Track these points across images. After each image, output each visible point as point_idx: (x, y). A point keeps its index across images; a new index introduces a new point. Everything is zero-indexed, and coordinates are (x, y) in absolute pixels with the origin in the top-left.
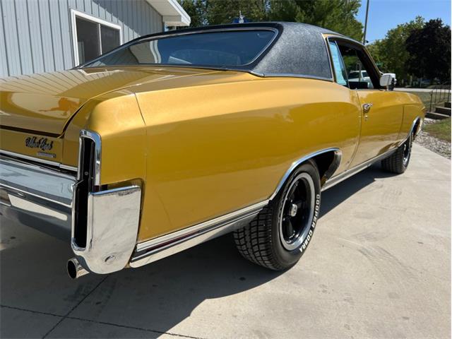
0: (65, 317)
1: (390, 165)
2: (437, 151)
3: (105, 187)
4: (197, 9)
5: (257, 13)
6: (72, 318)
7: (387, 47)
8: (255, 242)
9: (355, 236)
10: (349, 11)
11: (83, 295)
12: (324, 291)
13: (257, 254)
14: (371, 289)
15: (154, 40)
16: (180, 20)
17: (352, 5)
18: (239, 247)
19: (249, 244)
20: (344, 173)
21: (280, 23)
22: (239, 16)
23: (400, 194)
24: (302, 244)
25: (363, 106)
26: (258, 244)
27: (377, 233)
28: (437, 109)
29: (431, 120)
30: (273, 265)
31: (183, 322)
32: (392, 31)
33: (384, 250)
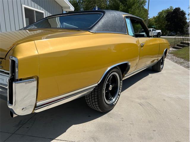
0: (13, 134)
1: (155, 68)
2: (176, 62)
3: (21, 80)
4: (79, 4)
5: (104, 5)
6: (16, 134)
7: (158, 19)
8: (93, 101)
9: (138, 98)
10: (142, 4)
11: (22, 124)
12: (122, 121)
13: (95, 106)
14: (141, 119)
15: (58, 17)
16: (70, 9)
17: (143, 2)
18: (87, 103)
19: (91, 102)
20: (133, 72)
21: (104, 10)
22: (96, 7)
23: (159, 80)
24: (115, 101)
25: (141, 44)
26: (95, 102)
27: (147, 96)
28: (177, 45)
29: (175, 49)
30: (102, 110)
31: (62, 134)
32: (160, 12)
33: (149, 103)
